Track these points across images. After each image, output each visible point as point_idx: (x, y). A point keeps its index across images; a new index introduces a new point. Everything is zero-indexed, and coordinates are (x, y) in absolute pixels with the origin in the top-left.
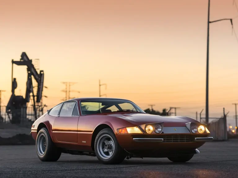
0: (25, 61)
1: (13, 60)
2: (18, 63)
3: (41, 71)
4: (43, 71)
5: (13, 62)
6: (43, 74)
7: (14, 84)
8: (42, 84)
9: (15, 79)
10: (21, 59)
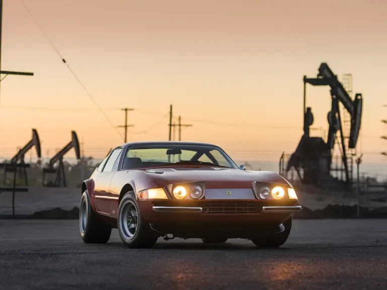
0: (326, 77)
1: (305, 77)
2: (314, 82)
3: (357, 95)
4: (360, 95)
5: (306, 80)
6: (361, 100)
7: (308, 118)
8: (358, 117)
9: (309, 109)
10: (318, 75)
